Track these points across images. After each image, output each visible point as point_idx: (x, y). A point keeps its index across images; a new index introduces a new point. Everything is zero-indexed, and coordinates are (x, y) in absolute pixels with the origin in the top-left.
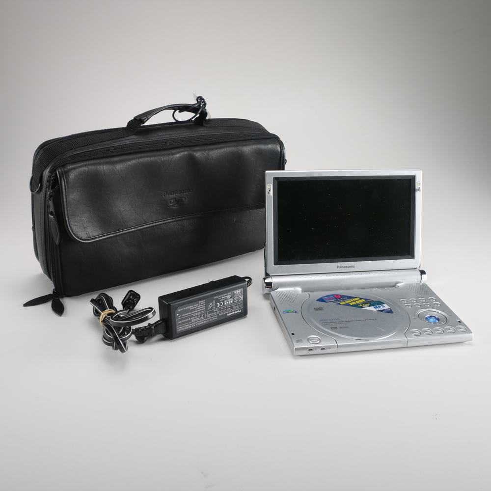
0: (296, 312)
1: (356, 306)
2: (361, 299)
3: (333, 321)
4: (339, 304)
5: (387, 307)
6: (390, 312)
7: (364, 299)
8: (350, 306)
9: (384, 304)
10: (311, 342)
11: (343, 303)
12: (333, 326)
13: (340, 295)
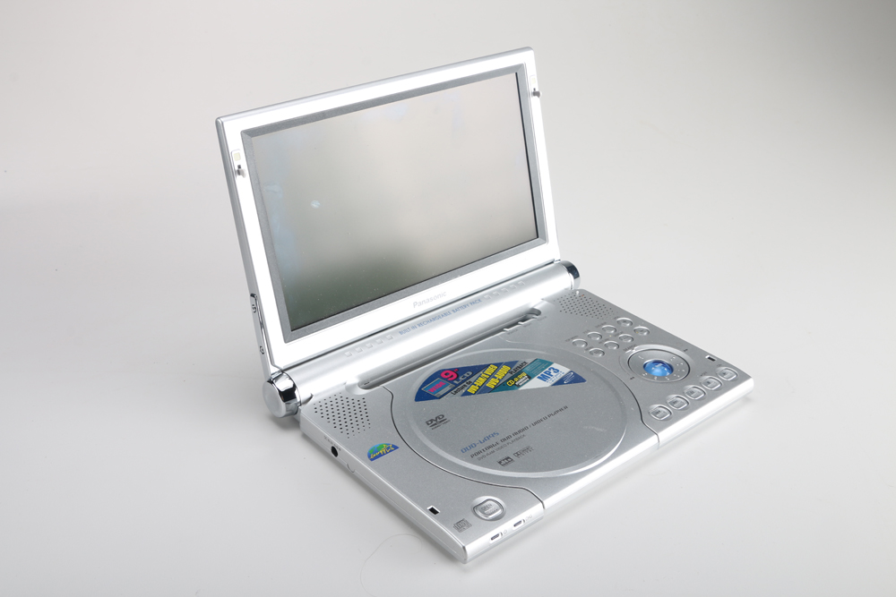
0: (396, 448)
1: (501, 387)
2: (499, 365)
3: (488, 443)
4: (467, 393)
5: (564, 370)
6: (576, 379)
7: (507, 364)
8: (491, 390)
9: (551, 363)
10: (480, 514)
11: (473, 389)
12: (501, 455)
13: (452, 370)
